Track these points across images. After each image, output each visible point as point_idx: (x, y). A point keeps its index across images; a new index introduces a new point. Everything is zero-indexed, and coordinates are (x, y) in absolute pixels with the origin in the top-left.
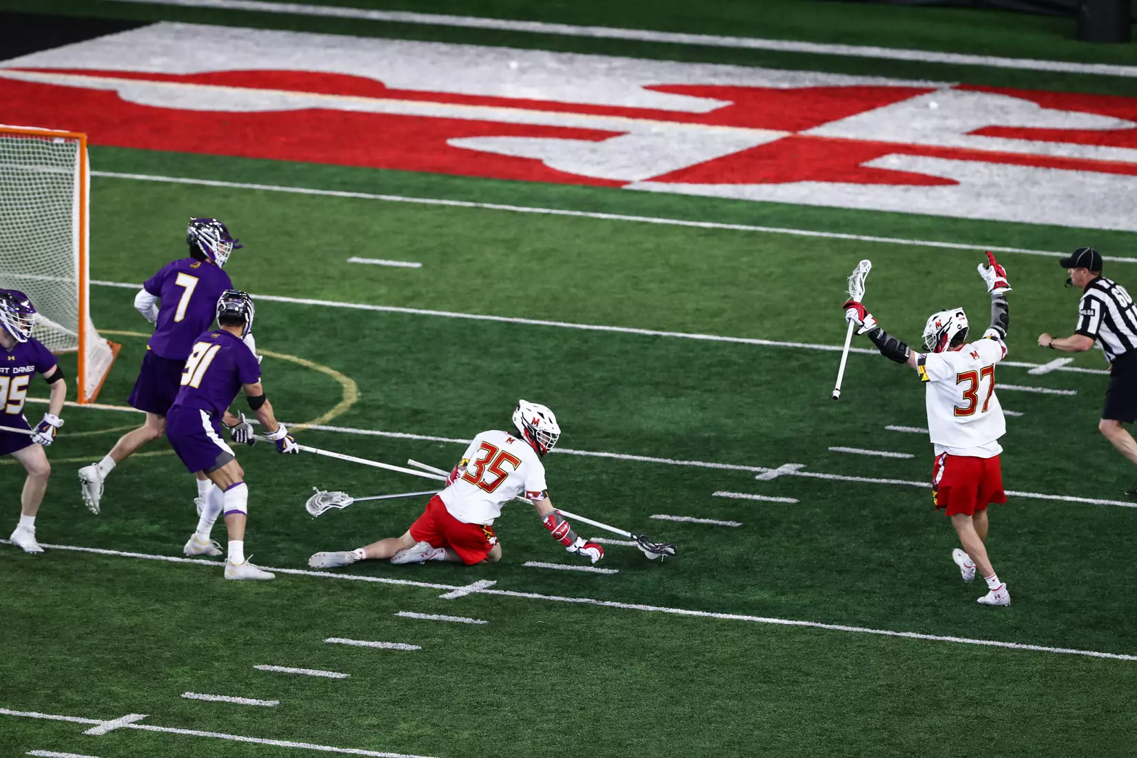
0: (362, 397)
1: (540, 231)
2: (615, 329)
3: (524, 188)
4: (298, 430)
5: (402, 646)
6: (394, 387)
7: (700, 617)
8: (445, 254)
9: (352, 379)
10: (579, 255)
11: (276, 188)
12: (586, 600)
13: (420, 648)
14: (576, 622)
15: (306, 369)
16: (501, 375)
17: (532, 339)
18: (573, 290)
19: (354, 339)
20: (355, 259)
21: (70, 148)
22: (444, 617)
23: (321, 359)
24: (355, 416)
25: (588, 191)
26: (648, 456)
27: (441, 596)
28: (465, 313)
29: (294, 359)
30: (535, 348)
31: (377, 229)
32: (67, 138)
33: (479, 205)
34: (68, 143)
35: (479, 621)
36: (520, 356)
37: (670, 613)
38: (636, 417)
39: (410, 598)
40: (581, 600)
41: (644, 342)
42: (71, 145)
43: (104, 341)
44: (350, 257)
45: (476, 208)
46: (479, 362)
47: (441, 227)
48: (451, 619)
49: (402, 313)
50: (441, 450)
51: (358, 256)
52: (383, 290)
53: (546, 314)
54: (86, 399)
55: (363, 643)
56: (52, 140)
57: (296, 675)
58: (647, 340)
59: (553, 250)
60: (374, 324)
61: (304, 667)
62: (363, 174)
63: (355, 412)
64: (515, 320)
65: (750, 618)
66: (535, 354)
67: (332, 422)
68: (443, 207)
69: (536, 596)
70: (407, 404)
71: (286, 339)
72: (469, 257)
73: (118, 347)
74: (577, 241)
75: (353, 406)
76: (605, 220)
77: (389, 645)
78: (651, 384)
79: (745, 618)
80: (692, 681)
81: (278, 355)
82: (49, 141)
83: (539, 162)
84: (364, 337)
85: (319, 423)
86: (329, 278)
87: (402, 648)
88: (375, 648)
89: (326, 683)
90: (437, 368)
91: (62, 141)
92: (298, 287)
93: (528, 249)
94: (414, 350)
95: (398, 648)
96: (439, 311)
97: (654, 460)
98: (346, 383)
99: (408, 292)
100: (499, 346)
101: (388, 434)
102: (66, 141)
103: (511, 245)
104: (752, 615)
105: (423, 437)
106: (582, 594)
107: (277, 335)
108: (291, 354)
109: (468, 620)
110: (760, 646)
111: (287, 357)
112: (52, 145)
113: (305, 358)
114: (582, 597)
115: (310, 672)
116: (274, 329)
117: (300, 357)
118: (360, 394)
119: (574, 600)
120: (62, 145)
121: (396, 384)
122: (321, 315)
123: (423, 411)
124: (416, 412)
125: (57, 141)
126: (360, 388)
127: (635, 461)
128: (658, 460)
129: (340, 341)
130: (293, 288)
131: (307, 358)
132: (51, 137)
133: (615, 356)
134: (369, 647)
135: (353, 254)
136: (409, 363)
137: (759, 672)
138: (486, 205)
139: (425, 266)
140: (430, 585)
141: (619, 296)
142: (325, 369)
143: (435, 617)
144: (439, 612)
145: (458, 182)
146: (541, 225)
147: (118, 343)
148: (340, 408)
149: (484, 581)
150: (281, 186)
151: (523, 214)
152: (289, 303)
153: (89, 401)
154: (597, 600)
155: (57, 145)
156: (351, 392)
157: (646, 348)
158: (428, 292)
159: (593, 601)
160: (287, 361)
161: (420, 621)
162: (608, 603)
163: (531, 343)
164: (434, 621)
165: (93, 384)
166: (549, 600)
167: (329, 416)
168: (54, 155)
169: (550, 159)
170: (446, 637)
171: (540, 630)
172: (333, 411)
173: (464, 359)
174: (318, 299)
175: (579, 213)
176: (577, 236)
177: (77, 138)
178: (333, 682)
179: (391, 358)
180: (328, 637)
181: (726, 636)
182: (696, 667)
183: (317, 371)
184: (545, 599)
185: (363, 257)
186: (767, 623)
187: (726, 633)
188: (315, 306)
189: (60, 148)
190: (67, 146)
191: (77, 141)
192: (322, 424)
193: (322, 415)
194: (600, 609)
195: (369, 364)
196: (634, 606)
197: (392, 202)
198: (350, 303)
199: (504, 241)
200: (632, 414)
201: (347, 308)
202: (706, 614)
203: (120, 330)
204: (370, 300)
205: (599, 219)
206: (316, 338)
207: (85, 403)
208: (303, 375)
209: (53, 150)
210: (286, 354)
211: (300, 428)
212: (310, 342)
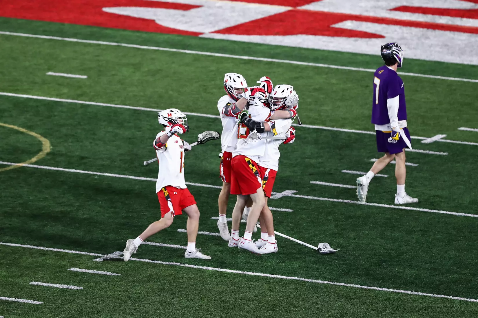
0: (52, 149)
1: (153, 59)
2: (193, 114)
3: (145, 35)
4: (17, 167)
5: (72, 287)
6: (70, 144)
7: (237, 274)
8: (100, 71)
9: (48, 139)
10: (175, 73)
11: (8, 33)
12: (174, 263)
13: (82, 288)
14: (169, 276)
15: (22, 133)
16: (130, 138)
17: (147, 119)
18: (171, 92)
19: (49, 117)
20: (50, 73)
22: (96, 272)
23: (30, 128)
24: (49, 160)
25: (180, 38)
26: (210, 184)
27: (94, 260)
28: (111, 104)
29: (16, 127)
30: (149, 124)
31: (63, 56)
33: (120, 44)
35: (115, 274)
36: (140, 128)
37: (221, 271)
38: (204, 163)
39: (77, 260)
40: (172, 263)
41: (210, 122)
44: (48, 72)
45: (118, 46)
46: (117, 131)
47: (98, 56)
48: (100, 272)
49: (76, 104)
50: (96, 179)
51: (52, 71)
52: (65, 91)
53: (156, 105)
55: (51, 285)
57: (14, 302)
58: (211, 120)
59: (160, 70)
60: (60, 109)
61: (18, 297)
62: (56, 26)
63: (49, 157)
64: (138, 108)
65: (265, 275)
66: (148, 127)
67: (36, 163)
68: (100, 45)
69: (147, 260)
70: (77, 154)
71: (11, 116)
72: (113, 73)
74: (173, 65)
75: (48, 154)
76: (189, 54)
77: (65, 286)
78: (213, 145)
79: (263, 275)
80: (232, 309)
81: (7, 126)
83: (153, 21)
84: (55, 116)
85: (29, 163)
86: (36, 83)
87: (73, 288)
88: (57, 288)
89: (30, 306)
90: (94, 134)
92: (19, 88)
93: (146, 69)
94: (82, 124)
95: (70, 288)
96: (97, 102)
97: (213, 186)
98: (44, 141)
99: (79, 92)
100: (129, 122)
101: (67, 170)
103: (137, 67)
104: (266, 273)
105: (86, 172)
106: (173, 260)
107: (6, 114)
108: (13, 125)
109: (109, 273)
110: (270, 290)
111: (12, 126)
113: (21, 127)
114: (173, 262)
115: (21, 300)
116: (5, 110)
117: (19, 126)
118: (51, 147)
119: (168, 263)
121: (72, 142)
122: (31, 104)
123: (87, 158)
124: (83, 158)
126: (52, 144)
127: (203, 187)
128: (216, 187)
129: (41, 118)
130: (16, 88)
131: (23, 127)
133: (193, 129)
134: (54, 287)
135: (49, 70)
136: (79, 131)
137: (270, 305)
138: (123, 45)
139: (89, 77)
140: (89, 254)
141: (197, 96)
142: (33, 134)
143: (91, 271)
144: (93, 268)
145: (109, 31)
146: (154, 56)
148: (41, 155)
149: (119, 252)
150: (10, 32)
151: (144, 49)
152: (14, 96)
154: (181, 263)
156: (47, 146)
157: (210, 125)
158: (90, 92)
159: (179, 264)
160: (11, 128)
161: (83, 273)
162: (187, 265)
163: (147, 121)
164: (90, 273)
166: (154, 263)
167: (34, 159)
169: (159, 20)
170: (96, 282)
171: (149, 279)
172: (36, 157)
173: (110, 129)
174: (30, 95)
175: (174, 50)
176: (173, 62)
178: (34, 306)
179: (70, 128)
180: (31, 281)
181: (252, 284)
182: (235, 301)
183: (28, 135)
184: (152, 263)
185: (55, 72)
186: (275, 278)
187: (251, 283)
188: (27, 98)
192: (31, 164)
193: (30, 159)
194: (182, 268)
195: (57, 131)
196: (201, 267)
197: (71, 42)
198: (47, 97)
199: (133, 65)
200: (202, 161)
201: (45, 100)
202: (241, 272)
204: (57, 96)
205: (186, 53)
206: (28, 116)
208: (21, 136)
210: (11, 125)
211: (17, 166)
212: (25, 118)
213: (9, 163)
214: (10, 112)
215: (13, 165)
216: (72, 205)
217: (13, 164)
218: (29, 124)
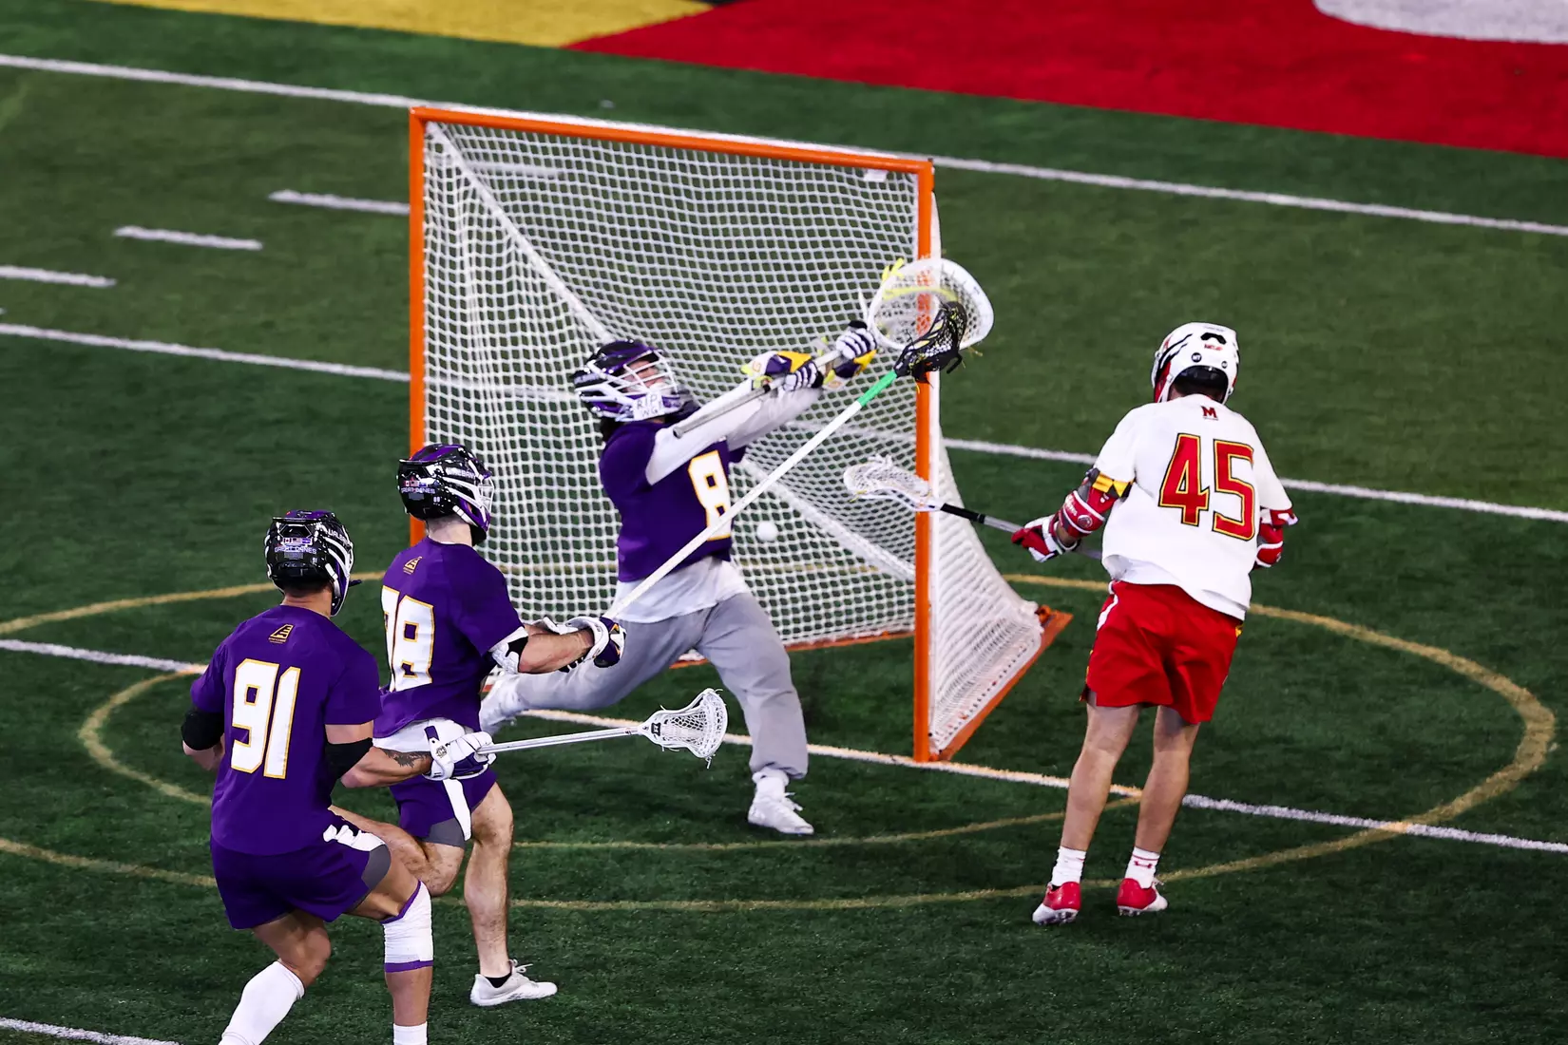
0: (1556, 755)
4: (1380, 838)
9: (1552, 709)
15: (1460, 680)
21: (898, 192)
23: (1500, 659)
24: (1525, 804)
29: (1443, 656)
32: (895, 172)
34: (896, 182)
42: (902, 187)
43: (1030, 607)
54: (935, 751)
56: (860, 174)
63: (1528, 793)
67: (1463, 821)
71: (1442, 607)
73: (1063, 619)
75: (1529, 779)
81: (1412, 647)
82: (854, 177)
85: (1435, 818)
91: (880, 177)
92: (1522, 477)
98: (1536, 721)
102: (890, 177)
107: (1428, 596)
108: (1439, 645)
112: (862, 185)
113: (1468, 656)
116: (1430, 579)
118: (1555, 746)
120: (882, 186)
122: (1546, 548)
125: (870, 176)
126: (1562, 731)
130: (1511, 477)
132: (860, 168)
142: (1503, 685)
147: (1068, 609)
148: (1500, 782)
153: (942, 756)
155: (872, 185)
156: (1538, 741)
160: (1425, 660)
165: (967, 712)
167: (1462, 803)
168: (869, 205)
172: (1478, 789)
174: (1555, 508)
177: (913, 172)
183: (1480, 689)
189: (879, 191)
190: (892, 188)
191: (913, 177)
192: (1440, 824)
193: (1448, 799)
203: (1085, 579)
206: (1512, 604)
207: (931, 760)
208: (1448, 697)
209: (865, 195)
210: (1428, 644)
211: (1386, 832)
212: (1495, 614)
213: (1353, 821)
214: (1446, 584)
215: (1367, 829)
216: (1539, 1015)
217: (1367, 823)
218: (1502, 641)
